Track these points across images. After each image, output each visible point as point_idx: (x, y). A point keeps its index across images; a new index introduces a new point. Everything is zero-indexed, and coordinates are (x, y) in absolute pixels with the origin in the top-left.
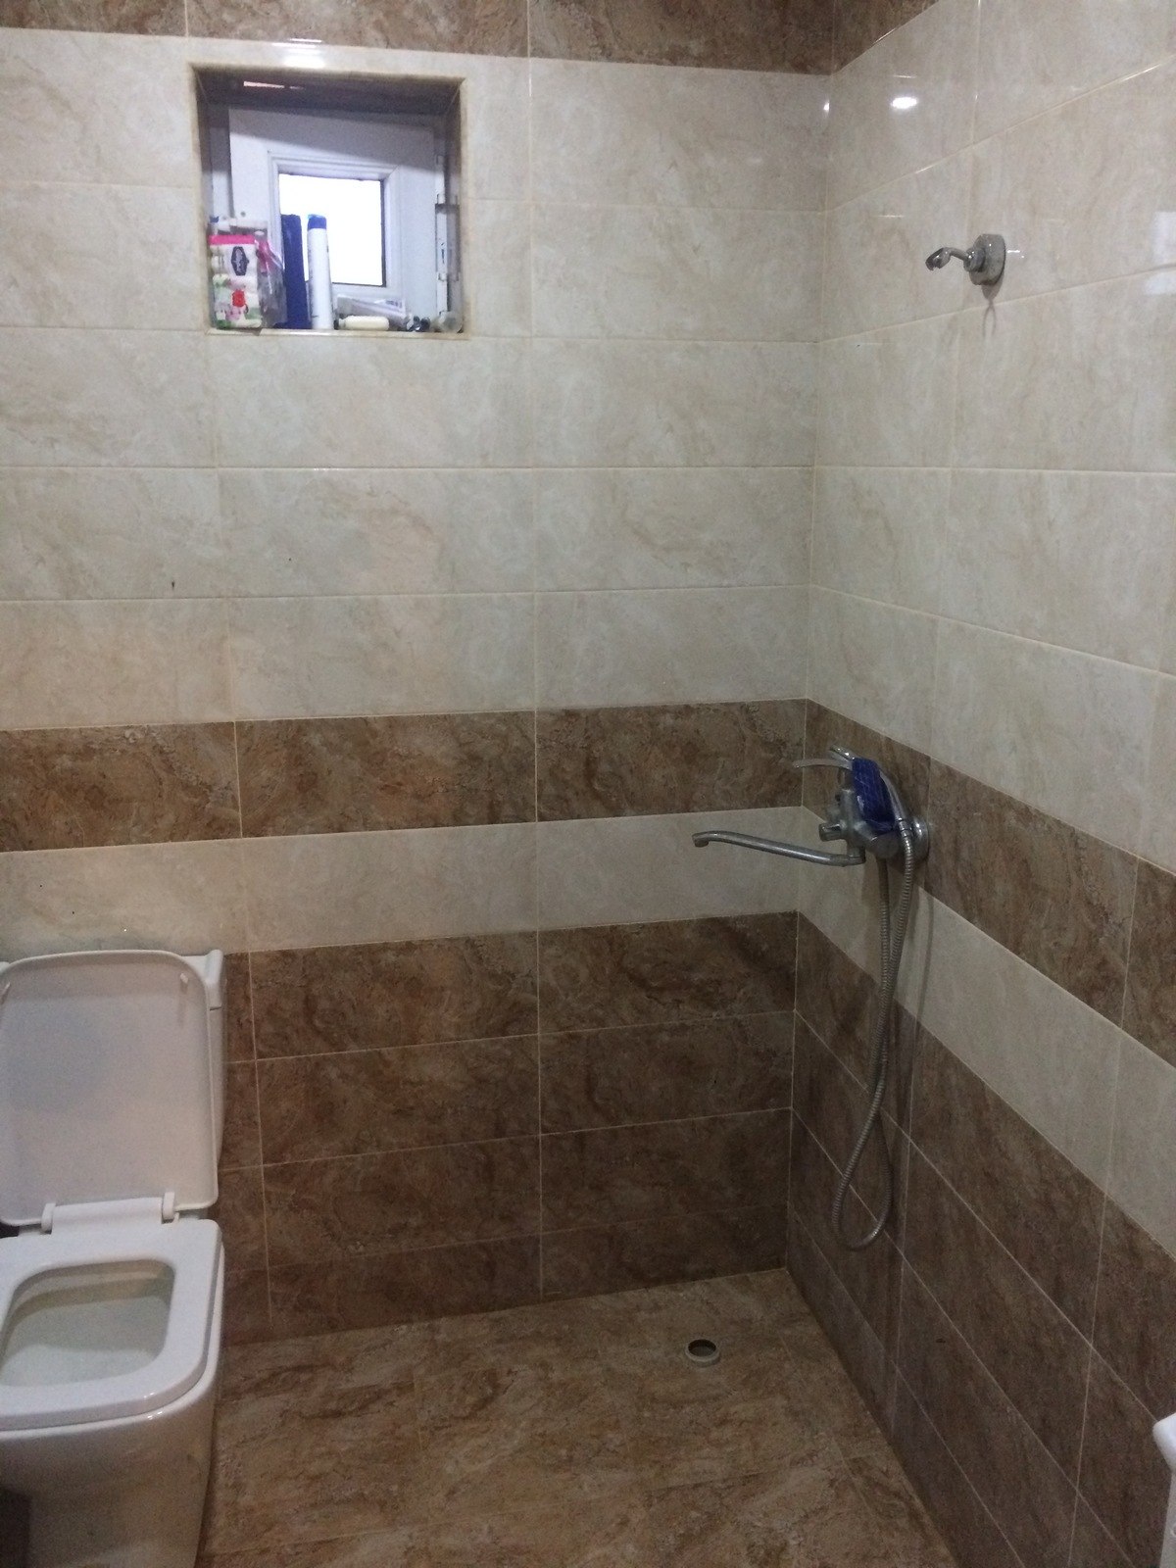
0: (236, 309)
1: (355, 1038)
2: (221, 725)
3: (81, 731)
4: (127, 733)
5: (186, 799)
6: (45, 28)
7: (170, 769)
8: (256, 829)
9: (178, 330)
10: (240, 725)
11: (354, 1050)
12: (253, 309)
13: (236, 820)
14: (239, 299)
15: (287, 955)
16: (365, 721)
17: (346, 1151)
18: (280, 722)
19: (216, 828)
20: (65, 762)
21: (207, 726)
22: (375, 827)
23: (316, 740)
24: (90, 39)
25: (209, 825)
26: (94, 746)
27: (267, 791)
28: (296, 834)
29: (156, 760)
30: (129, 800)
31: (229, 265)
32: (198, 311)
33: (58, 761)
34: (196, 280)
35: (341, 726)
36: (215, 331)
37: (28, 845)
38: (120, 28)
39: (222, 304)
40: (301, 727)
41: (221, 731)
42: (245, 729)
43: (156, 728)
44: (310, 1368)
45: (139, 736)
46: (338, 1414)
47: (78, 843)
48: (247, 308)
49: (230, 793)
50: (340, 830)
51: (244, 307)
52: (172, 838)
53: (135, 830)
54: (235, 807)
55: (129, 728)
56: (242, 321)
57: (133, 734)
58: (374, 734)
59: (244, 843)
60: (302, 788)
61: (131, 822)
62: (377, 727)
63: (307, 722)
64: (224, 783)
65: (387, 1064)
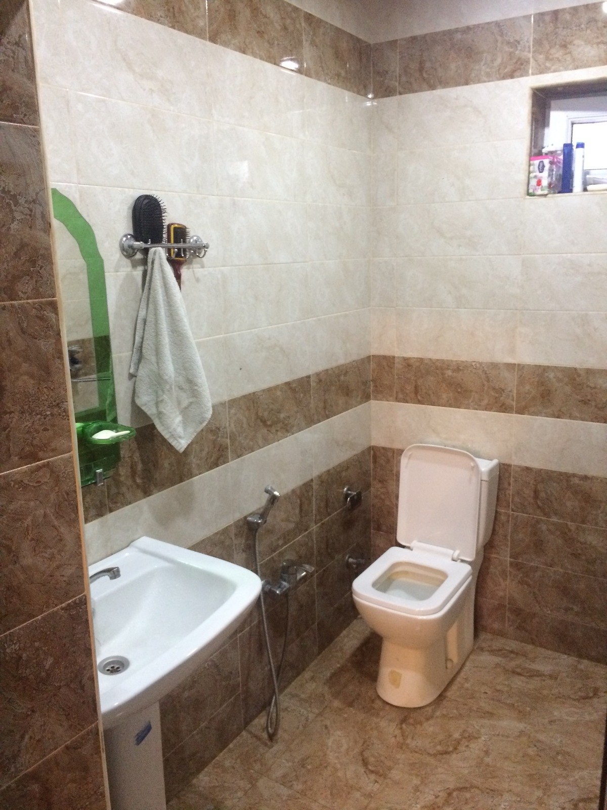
0: (537, 187)
1: (556, 514)
2: (511, 364)
3: (456, 361)
4: (474, 364)
5: (493, 394)
6: (476, 84)
7: (488, 381)
8: (521, 411)
9: (513, 198)
10: (519, 365)
11: (554, 519)
12: (545, 187)
13: (512, 405)
14: (539, 183)
15: (528, 469)
16: (575, 369)
17: (546, 564)
18: (536, 366)
19: (504, 408)
20: (449, 373)
21: (505, 364)
22: (575, 418)
23: (552, 375)
24: (491, 85)
25: (501, 406)
26: (460, 368)
27: (527, 395)
28: (537, 416)
29: (483, 376)
30: (471, 391)
31: (537, 169)
32: (522, 189)
33: (447, 372)
34: (523, 177)
35: (564, 370)
36: (528, 197)
37: (433, 404)
38: (504, 78)
39: (532, 185)
40: (546, 369)
41: (510, 367)
42: (520, 367)
43: (485, 363)
44: (517, 654)
45: (478, 365)
46: (519, 674)
47: (450, 406)
48: (542, 187)
49: (511, 394)
50: (558, 417)
51: (541, 186)
52: (486, 409)
53: (472, 404)
54: (513, 400)
55: (474, 362)
56: (539, 192)
57: (475, 365)
58: (579, 376)
59: (515, 417)
60: (543, 396)
61: (471, 401)
62: (581, 372)
63: (548, 367)
64: (509, 389)
65: (570, 530)
